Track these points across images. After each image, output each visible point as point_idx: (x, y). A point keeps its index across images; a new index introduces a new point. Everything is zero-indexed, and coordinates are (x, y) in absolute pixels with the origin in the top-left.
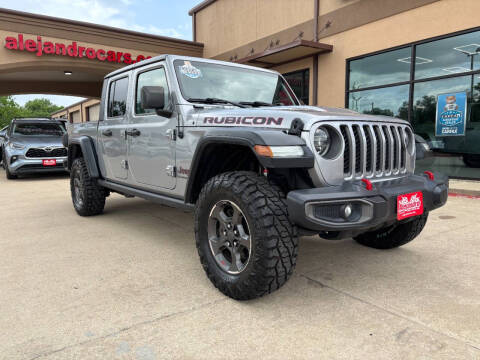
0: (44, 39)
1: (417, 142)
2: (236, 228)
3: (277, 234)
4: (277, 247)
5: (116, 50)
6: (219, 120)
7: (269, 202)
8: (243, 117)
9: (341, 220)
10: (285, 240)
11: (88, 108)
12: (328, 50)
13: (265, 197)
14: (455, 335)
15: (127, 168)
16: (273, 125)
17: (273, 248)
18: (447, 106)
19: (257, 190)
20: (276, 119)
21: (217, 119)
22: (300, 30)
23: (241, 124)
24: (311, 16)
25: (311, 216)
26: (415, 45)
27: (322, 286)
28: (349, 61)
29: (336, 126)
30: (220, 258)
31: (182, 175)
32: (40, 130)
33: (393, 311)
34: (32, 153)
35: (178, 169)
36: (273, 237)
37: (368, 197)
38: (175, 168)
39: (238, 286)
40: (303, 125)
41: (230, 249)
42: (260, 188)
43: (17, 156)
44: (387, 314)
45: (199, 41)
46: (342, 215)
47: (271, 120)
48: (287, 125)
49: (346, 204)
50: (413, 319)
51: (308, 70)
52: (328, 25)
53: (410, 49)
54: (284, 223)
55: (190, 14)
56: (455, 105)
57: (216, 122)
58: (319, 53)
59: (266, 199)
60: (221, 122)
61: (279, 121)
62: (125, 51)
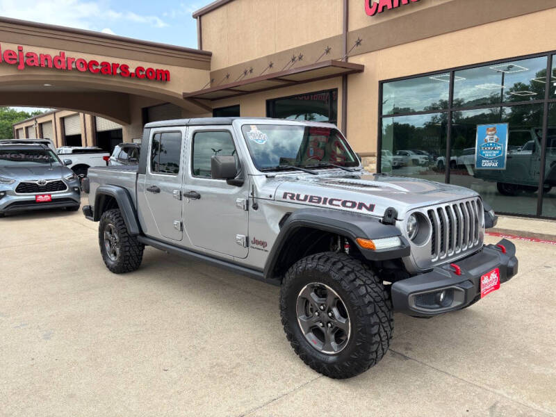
0: (26, 49)
1: (485, 211)
2: (330, 310)
3: (378, 321)
4: (379, 333)
5: (111, 61)
6: (302, 197)
7: (369, 290)
8: (329, 198)
9: (437, 306)
10: (385, 325)
11: (63, 119)
12: (359, 70)
13: (365, 284)
14: (538, 407)
15: (182, 230)
16: (364, 211)
17: (375, 334)
18: (487, 138)
19: (357, 277)
20: (368, 206)
21: (298, 196)
22: (326, 45)
23: (328, 205)
24: (339, 30)
25: (414, 306)
26: (453, 72)
27: (406, 358)
28: (381, 83)
29: (425, 212)
30: (311, 337)
31: (255, 246)
32: (23, 156)
33: (478, 384)
34: (23, 188)
35: (251, 239)
36: (375, 323)
37: (460, 283)
38: (247, 239)
39: (336, 366)
40: (396, 214)
41: (323, 329)
42: (358, 275)
43: (4, 192)
44: (476, 388)
45: (205, 49)
46: (437, 302)
47: (361, 205)
48: (379, 212)
49: (441, 292)
50: (498, 391)
51: (336, 90)
52: (358, 43)
53: (448, 75)
54: (383, 308)
55: (195, 16)
56: (495, 137)
57: (298, 199)
58: (349, 73)
59: (366, 287)
60: (305, 200)
61: (371, 208)
62: (121, 62)
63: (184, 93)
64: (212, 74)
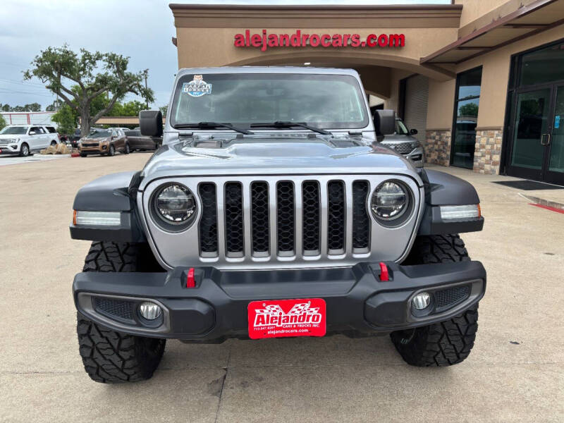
0: (269, 32)
9: (133, 322)
62: (352, 32)
63: (421, 59)
64: (460, 32)
